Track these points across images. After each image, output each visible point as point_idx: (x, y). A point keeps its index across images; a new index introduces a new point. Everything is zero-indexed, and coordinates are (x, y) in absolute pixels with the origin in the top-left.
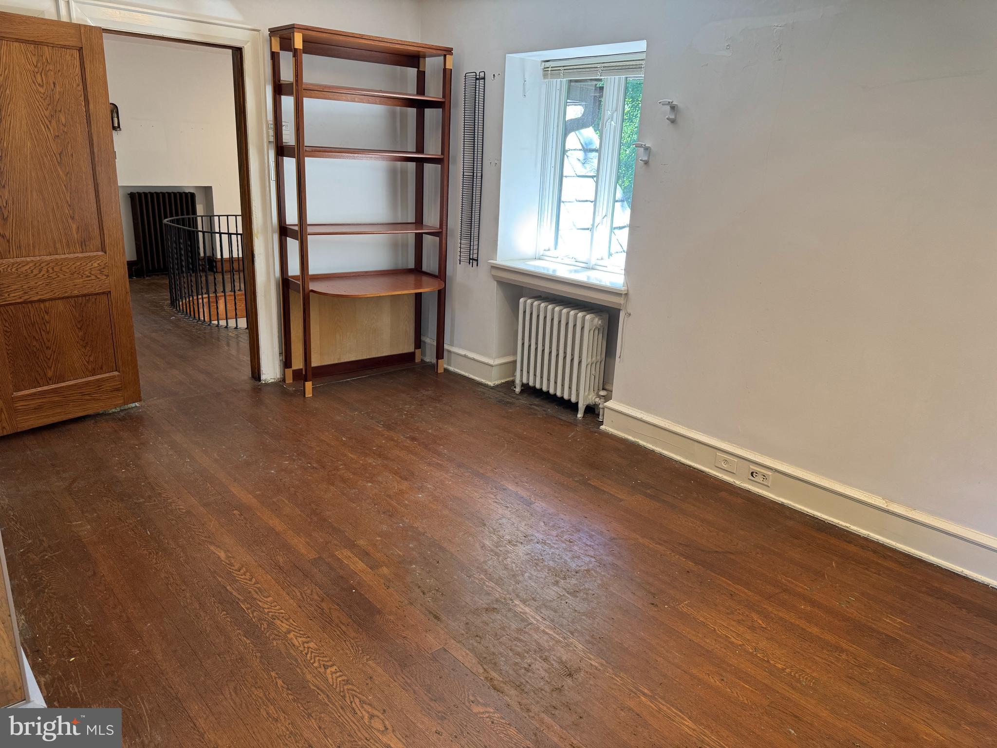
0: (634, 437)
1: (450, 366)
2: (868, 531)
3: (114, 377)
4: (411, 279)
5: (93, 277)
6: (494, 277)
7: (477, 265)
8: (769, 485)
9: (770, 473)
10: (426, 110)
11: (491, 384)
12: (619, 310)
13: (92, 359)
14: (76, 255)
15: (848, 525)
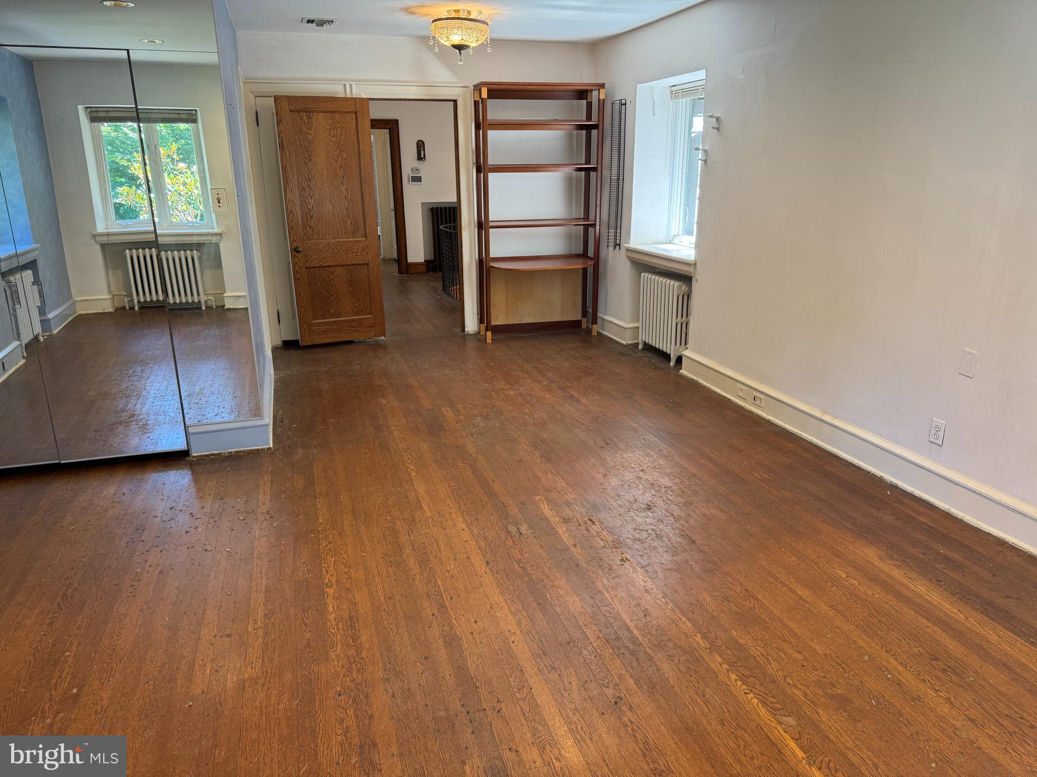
0: (697, 377)
1: (603, 330)
2: (812, 436)
3: (368, 318)
4: (581, 260)
5: (359, 254)
6: (628, 257)
7: (620, 249)
8: (763, 406)
9: (763, 397)
10: (592, 131)
11: (624, 343)
12: (692, 277)
13: (357, 305)
14: (350, 239)
15: (802, 433)
